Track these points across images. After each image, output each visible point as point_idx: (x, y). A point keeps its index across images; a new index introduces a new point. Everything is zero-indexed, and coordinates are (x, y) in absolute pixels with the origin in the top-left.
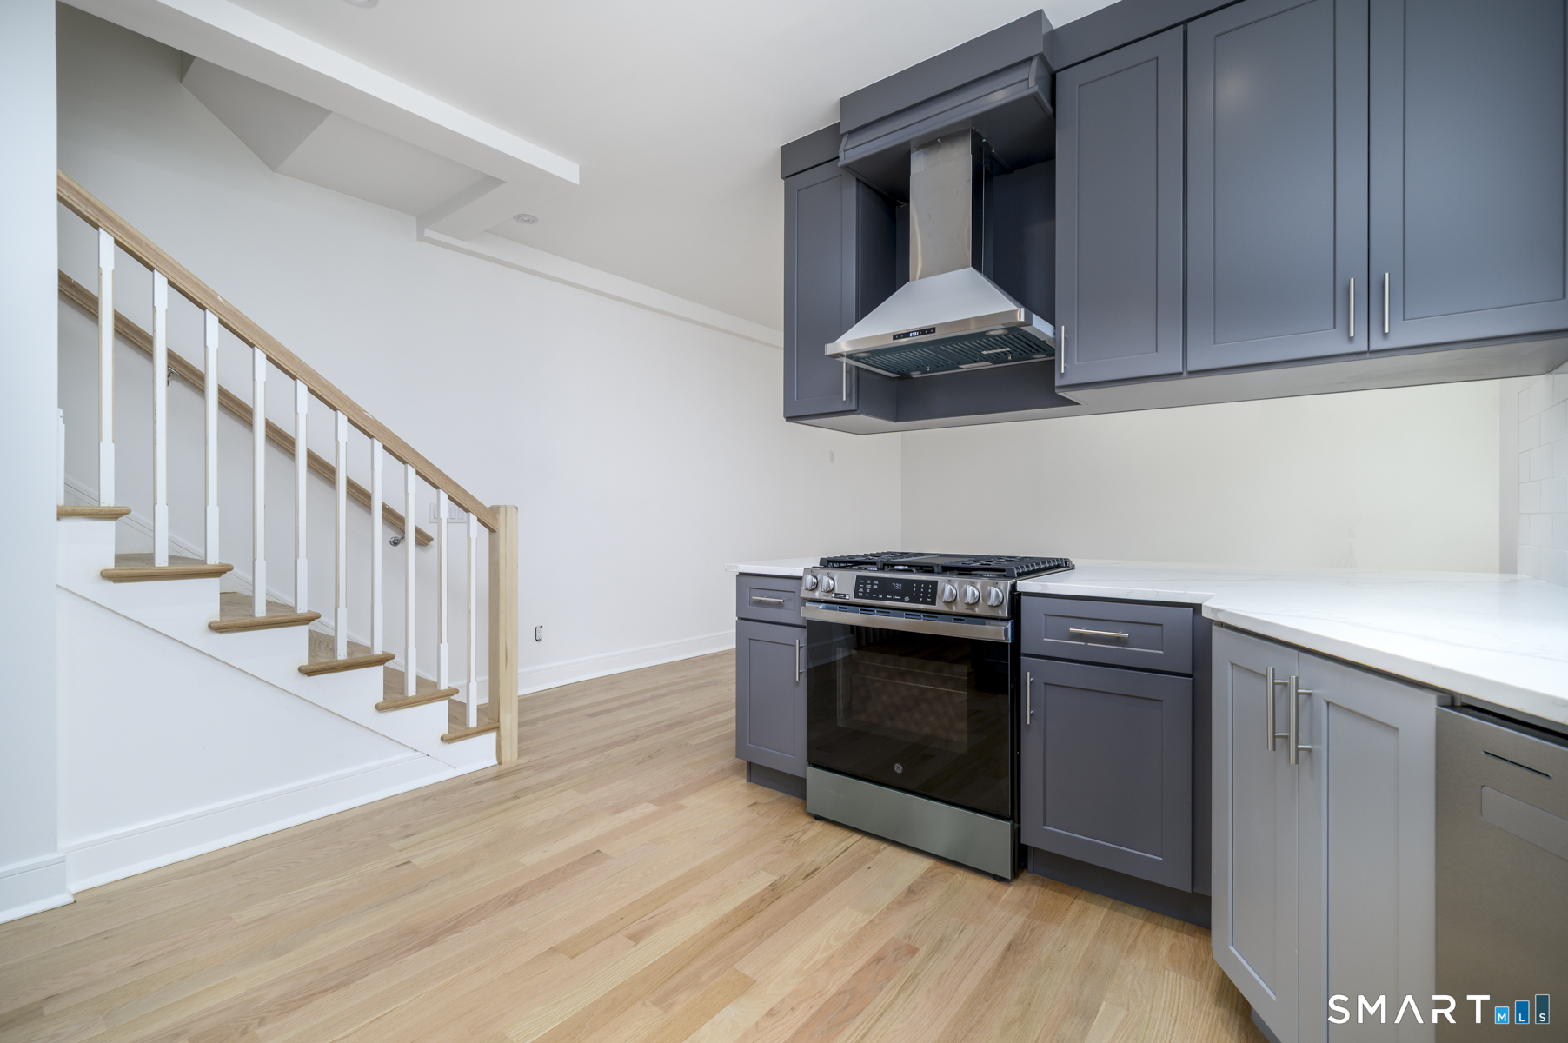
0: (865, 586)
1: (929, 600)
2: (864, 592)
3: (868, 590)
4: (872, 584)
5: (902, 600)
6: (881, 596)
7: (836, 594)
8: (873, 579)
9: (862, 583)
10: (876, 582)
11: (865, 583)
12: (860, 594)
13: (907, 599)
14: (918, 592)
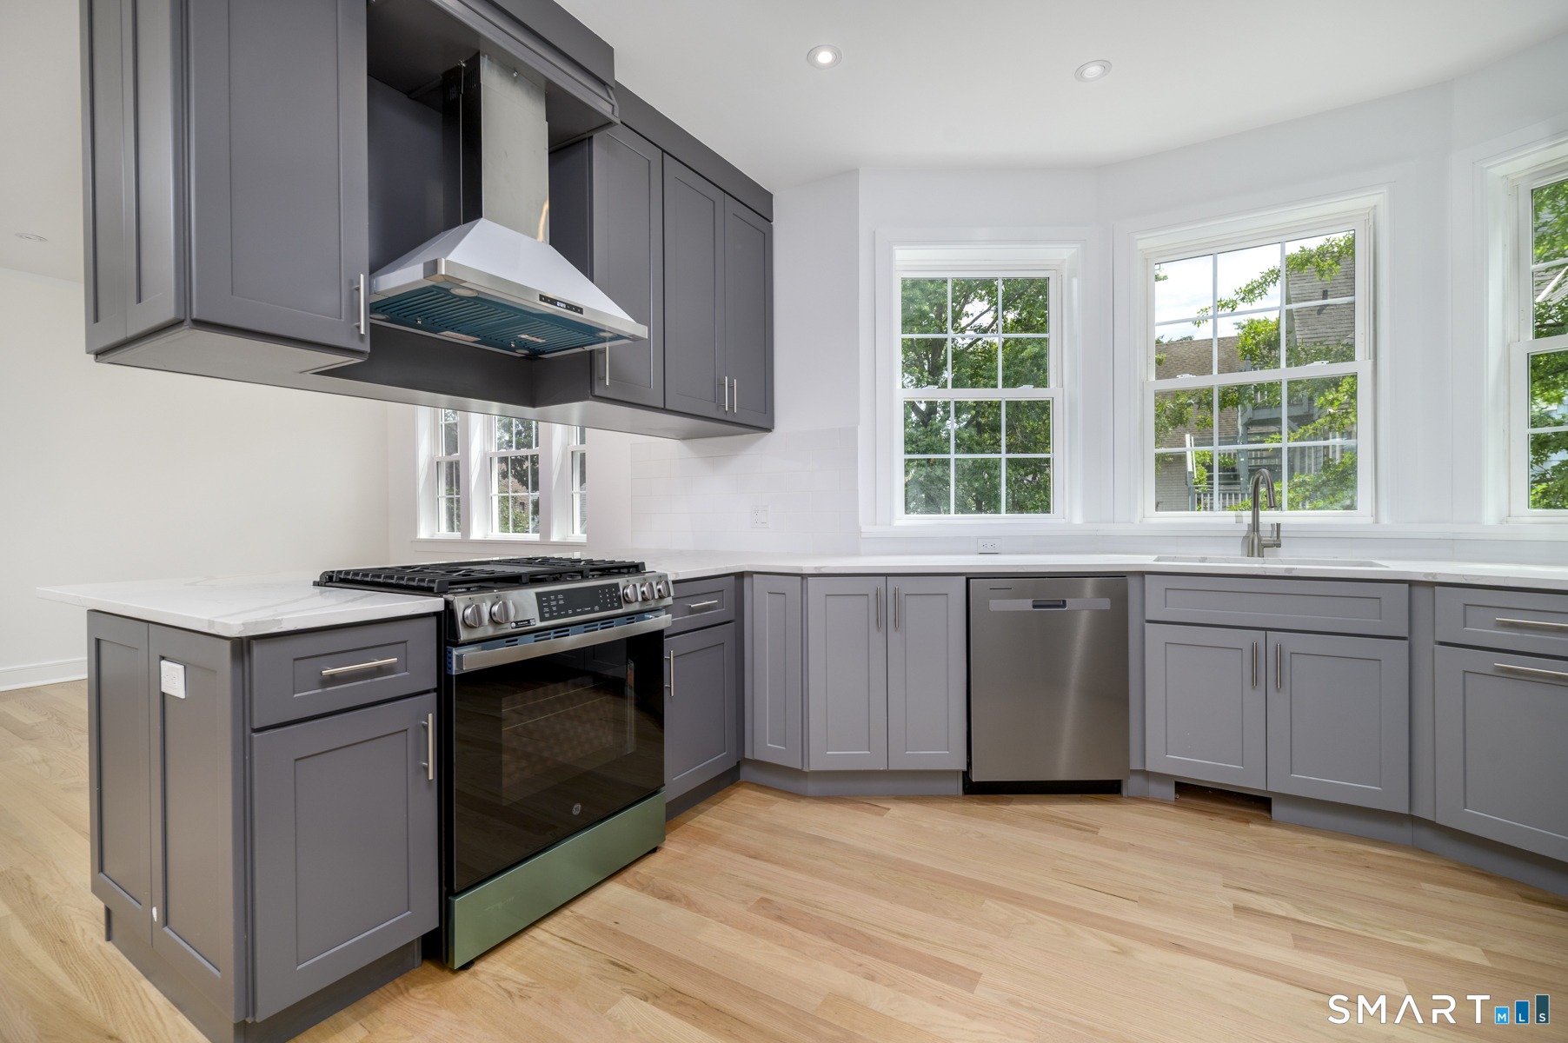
0: (549, 604)
1: (616, 604)
2: (551, 612)
3: (554, 609)
4: (557, 600)
5: (593, 611)
6: (570, 612)
7: (516, 623)
8: (556, 593)
9: (545, 602)
10: (560, 596)
11: (549, 601)
12: (547, 615)
13: (597, 608)
14: (605, 598)
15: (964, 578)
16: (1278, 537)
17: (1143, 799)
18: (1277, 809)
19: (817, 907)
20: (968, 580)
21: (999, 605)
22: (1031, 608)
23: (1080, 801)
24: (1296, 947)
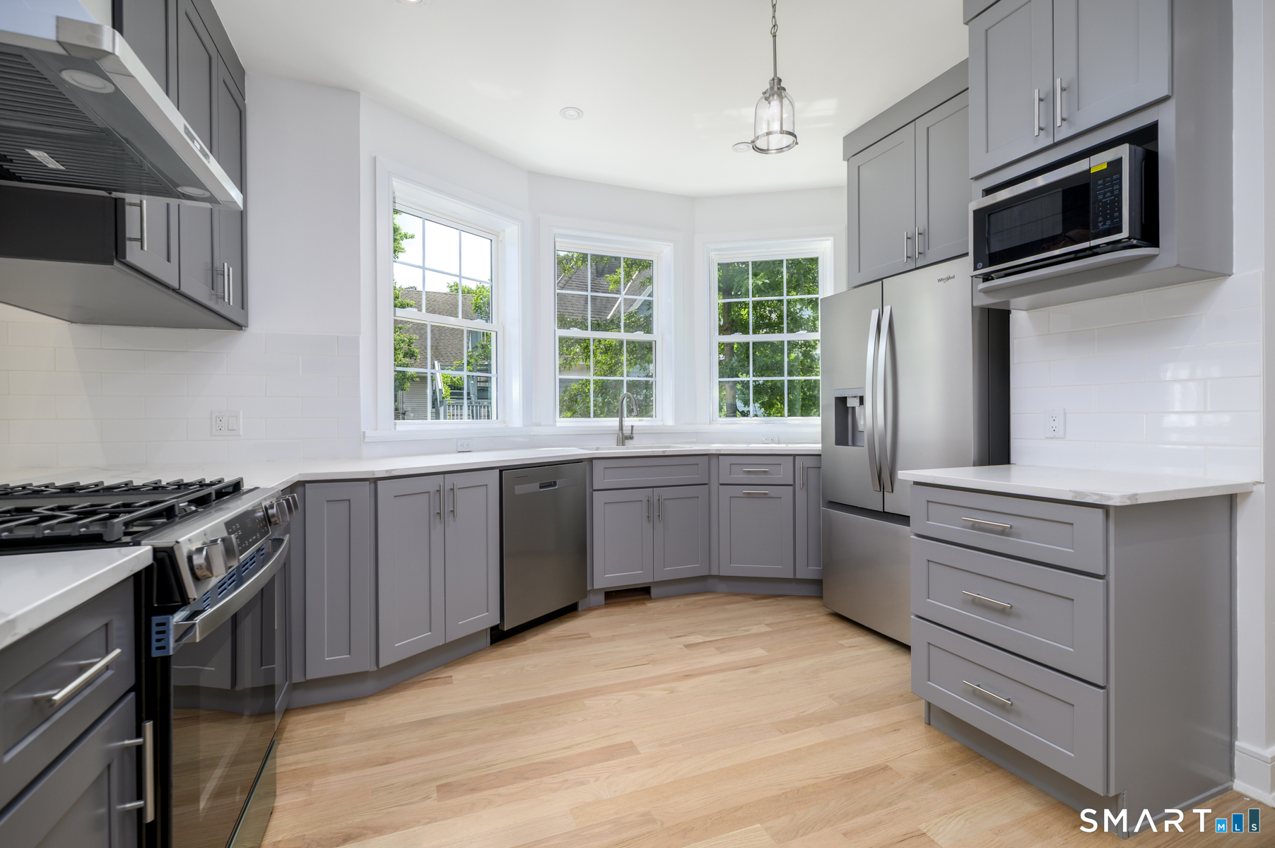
4: (237, 530)
8: (235, 522)
10: (238, 526)
15: (498, 471)
16: (632, 433)
17: (590, 609)
18: (654, 591)
19: (488, 766)
20: (501, 472)
21: (521, 489)
22: (538, 489)
23: (562, 622)
24: (722, 653)
